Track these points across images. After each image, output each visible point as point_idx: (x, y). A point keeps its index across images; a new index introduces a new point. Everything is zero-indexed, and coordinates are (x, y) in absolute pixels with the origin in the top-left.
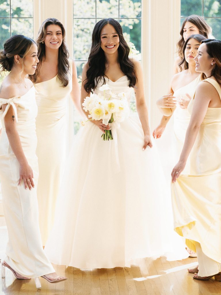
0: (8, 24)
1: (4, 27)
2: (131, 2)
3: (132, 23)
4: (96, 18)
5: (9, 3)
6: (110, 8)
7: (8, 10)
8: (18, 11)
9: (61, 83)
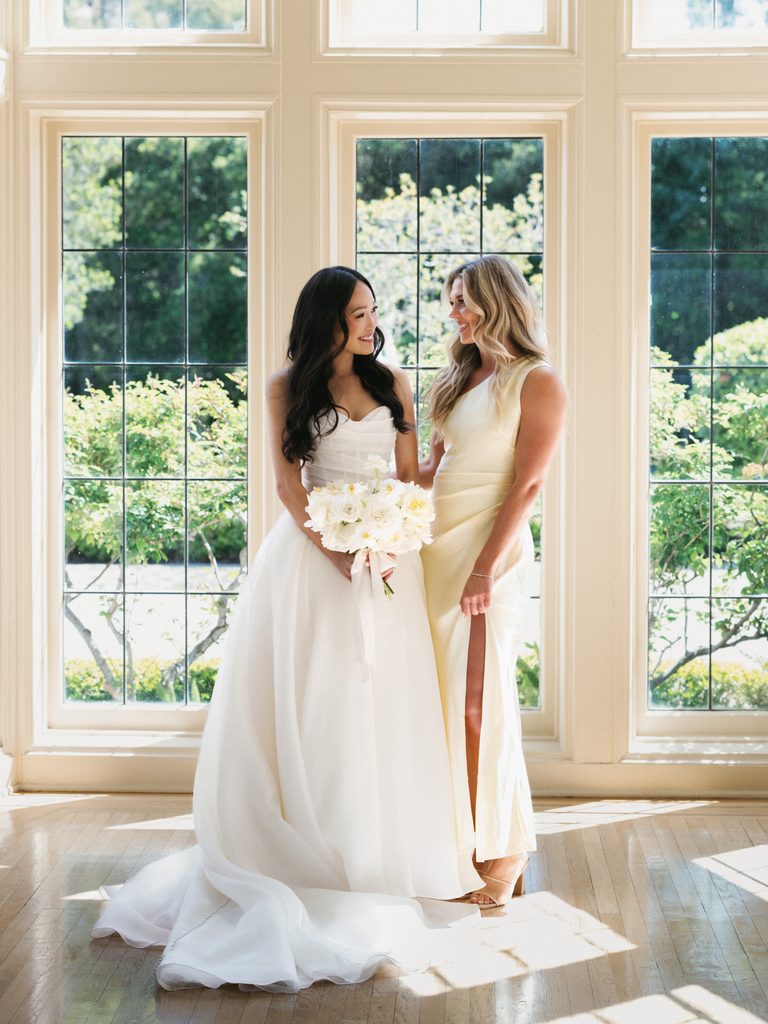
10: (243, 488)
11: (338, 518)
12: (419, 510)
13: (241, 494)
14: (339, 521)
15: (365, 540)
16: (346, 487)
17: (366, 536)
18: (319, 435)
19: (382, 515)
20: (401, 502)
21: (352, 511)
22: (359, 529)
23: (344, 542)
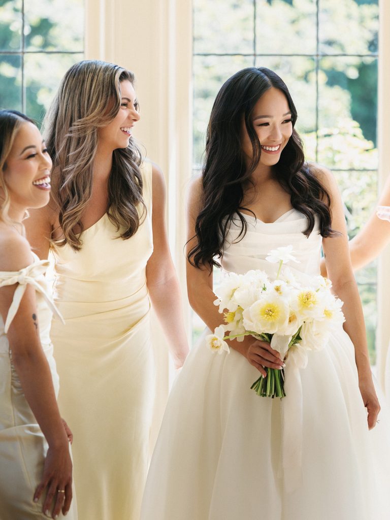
0: (16, 61)
1: (7, 70)
2: (354, 6)
3: (356, 61)
4: (255, 55)
5: (19, 6)
6: (293, 22)
7: (16, 27)
8: (43, 27)
9: (115, 229)
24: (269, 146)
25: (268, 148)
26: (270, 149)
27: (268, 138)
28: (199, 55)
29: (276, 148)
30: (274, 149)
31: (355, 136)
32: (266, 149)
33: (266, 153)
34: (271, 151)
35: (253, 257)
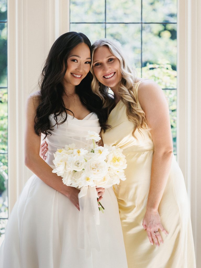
10: (4, 158)
11: (71, 168)
12: (117, 163)
13: (3, 160)
14: (72, 170)
15: (87, 182)
16: (75, 151)
17: (88, 179)
18: (57, 123)
19: (96, 167)
20: (107, 158)
21: (80, 165)
22: (84, 176)
23: (76, 182)
24: (76, 74)
25: (75, 75)
26: (76, 76)
27: (76, 69)
28: (73, 23)
29: (79, 76)
30: (78, 76)
31: (167, 69)
32: (74, 75)
33: (74, 78)
34: (76, 77)
35: (71, 137)
